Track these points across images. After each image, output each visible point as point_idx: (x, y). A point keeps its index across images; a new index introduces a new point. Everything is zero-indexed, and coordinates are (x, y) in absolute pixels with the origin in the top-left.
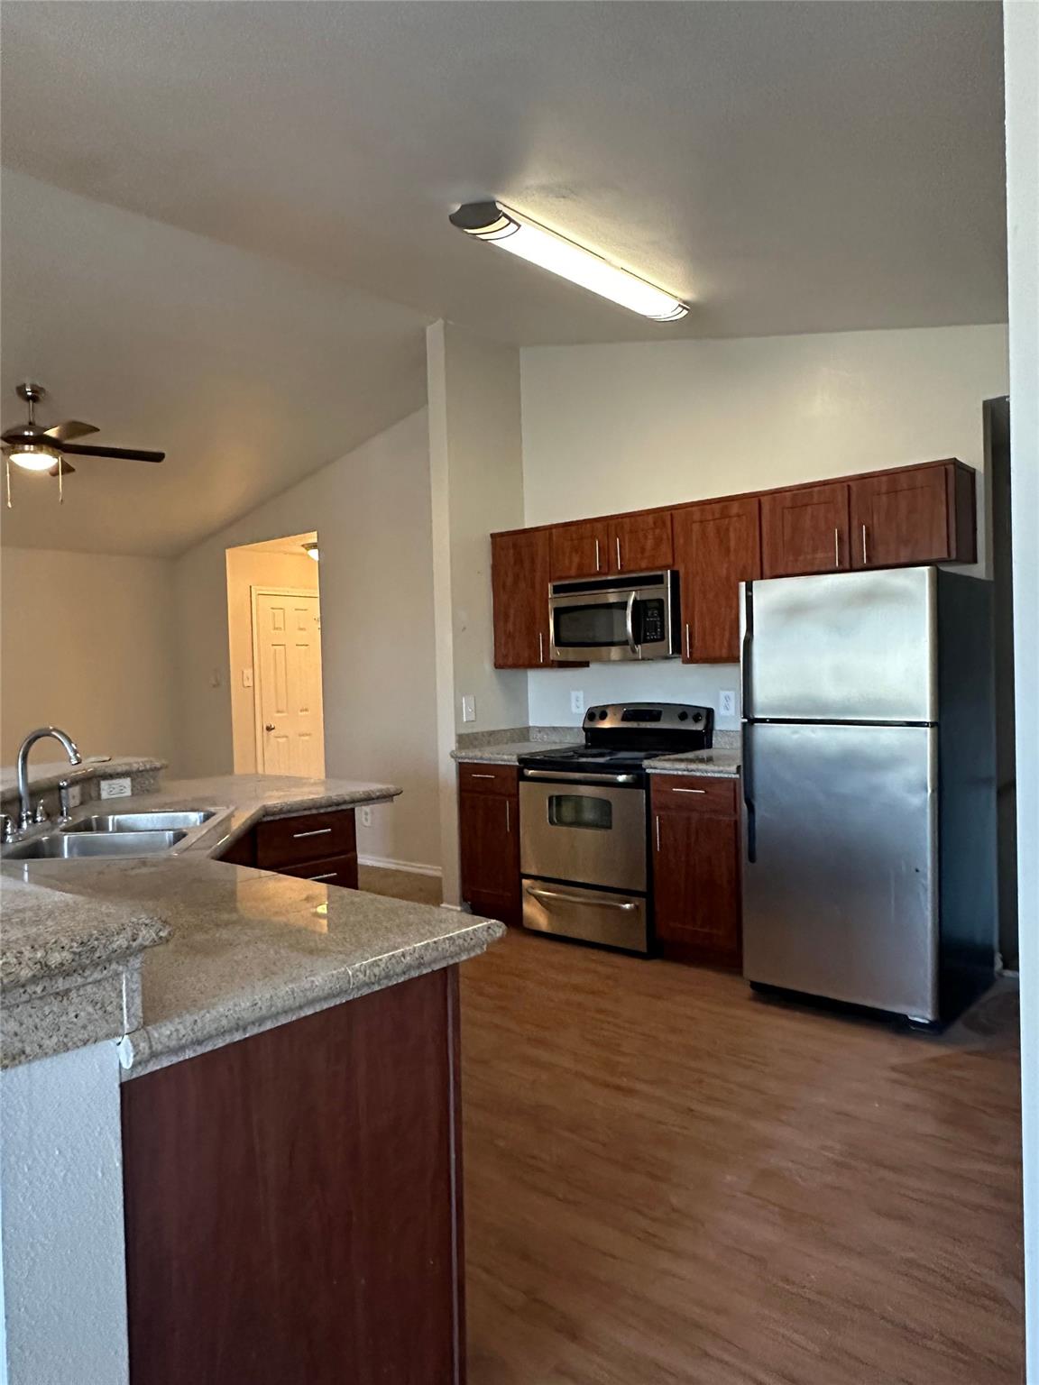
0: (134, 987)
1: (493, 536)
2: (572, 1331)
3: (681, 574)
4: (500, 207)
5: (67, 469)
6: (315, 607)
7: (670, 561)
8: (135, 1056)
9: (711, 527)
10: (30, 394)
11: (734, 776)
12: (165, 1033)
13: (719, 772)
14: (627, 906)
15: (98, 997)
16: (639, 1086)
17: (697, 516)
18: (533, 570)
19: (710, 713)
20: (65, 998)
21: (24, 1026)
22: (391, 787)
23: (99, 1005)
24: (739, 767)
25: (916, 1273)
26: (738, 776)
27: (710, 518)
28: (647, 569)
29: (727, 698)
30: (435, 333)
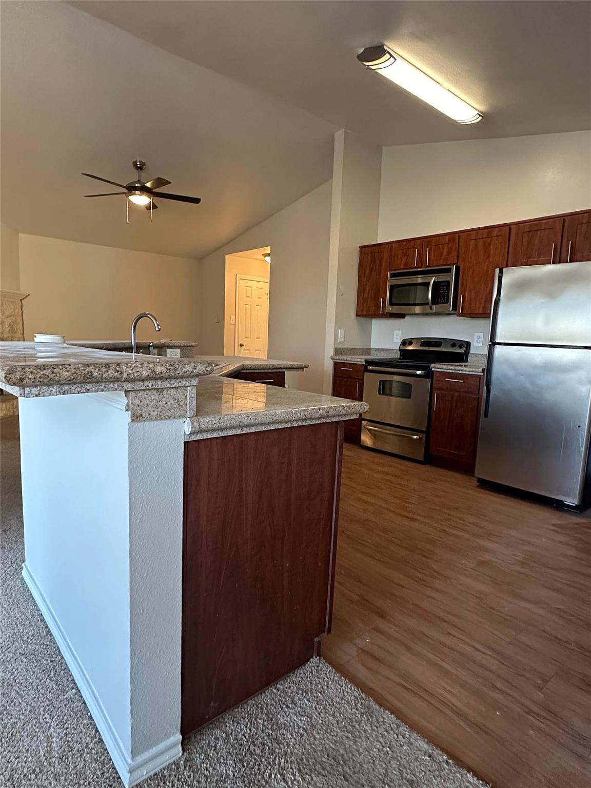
0: (193, 395)
1: (360, 247)
2: (382, 615)
3: (461, 268)
4: (386, 48)
5: (155, 207)
6: (267, 287)
7: (455, 262)
8: (192, 428)
9: (480, 243)
10: (139, 165)
11: (480, 374)
12: (207, 421)
13: (473, 371)
14: (415, 437)
15: (176, 397)
16: (419, 518)
17: (473, 237)
18: (381, 265)
19: (468, 344)
20: (161, 393)
21: (142, 403)
22: (303, 364)
23: (176, 401)
24: (483, 370)
25: (565, 616)
26: (482, 374)
27: (481, 237)
28: (442, 265)
29: (479, 337)
30: (339, 136)
